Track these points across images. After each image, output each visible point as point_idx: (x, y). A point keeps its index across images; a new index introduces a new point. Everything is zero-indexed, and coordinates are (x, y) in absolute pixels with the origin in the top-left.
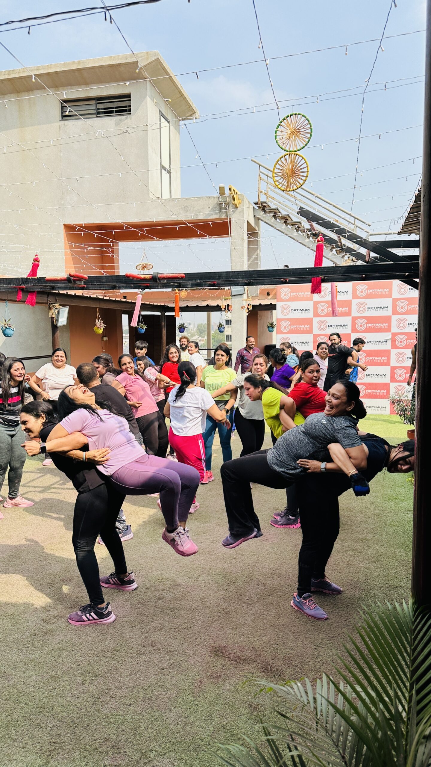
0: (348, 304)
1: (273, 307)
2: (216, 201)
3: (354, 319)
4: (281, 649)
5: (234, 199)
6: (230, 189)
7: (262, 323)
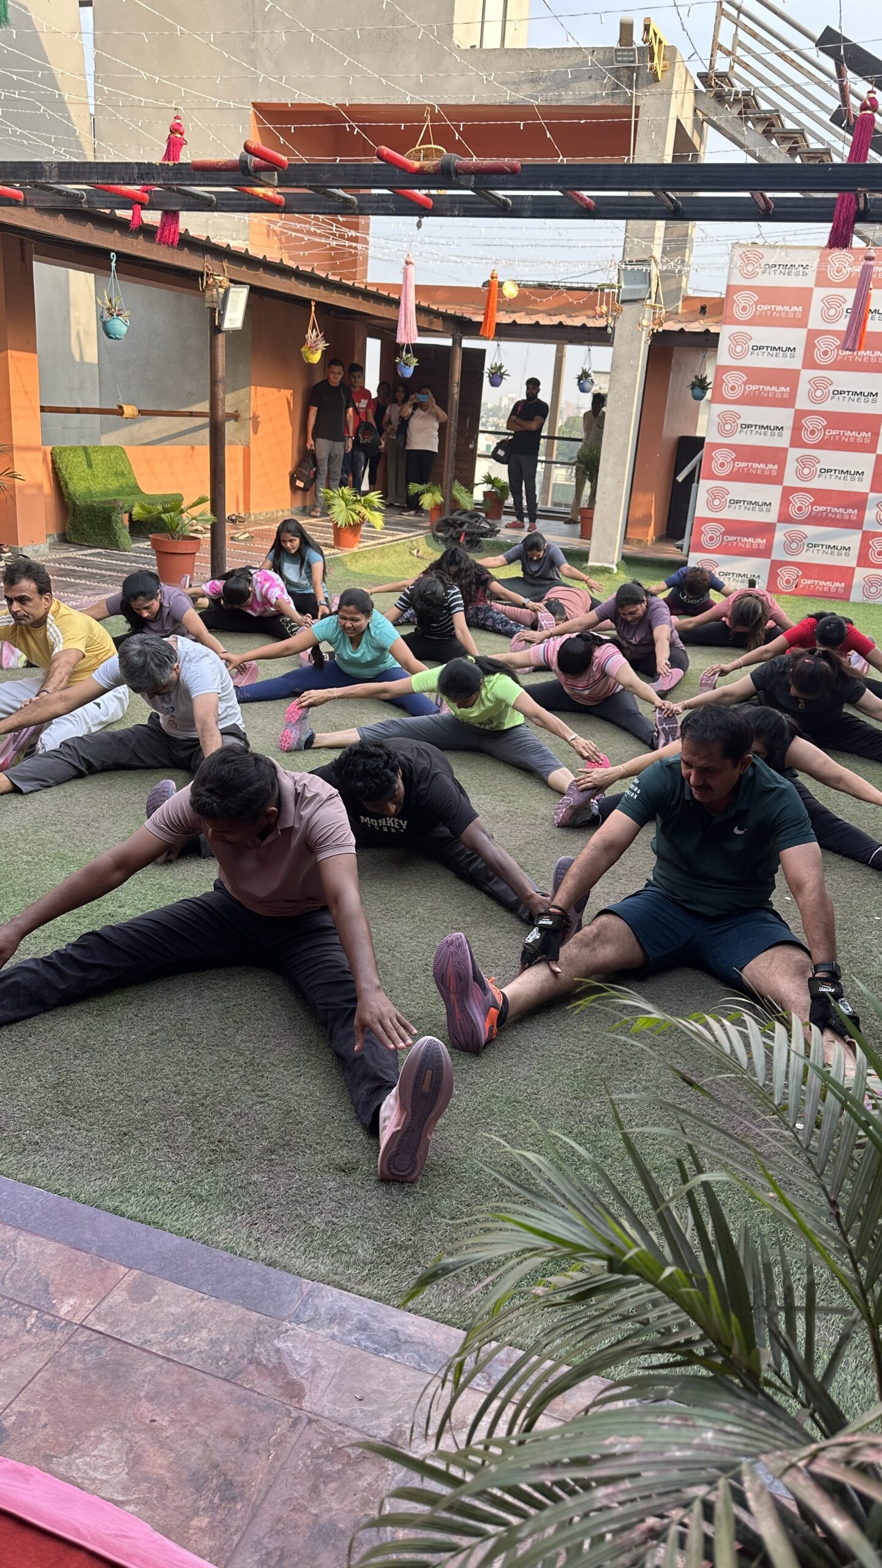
1: (709, 341)
5: (652, 60)
6: (647, 28)
7: (680, 383)
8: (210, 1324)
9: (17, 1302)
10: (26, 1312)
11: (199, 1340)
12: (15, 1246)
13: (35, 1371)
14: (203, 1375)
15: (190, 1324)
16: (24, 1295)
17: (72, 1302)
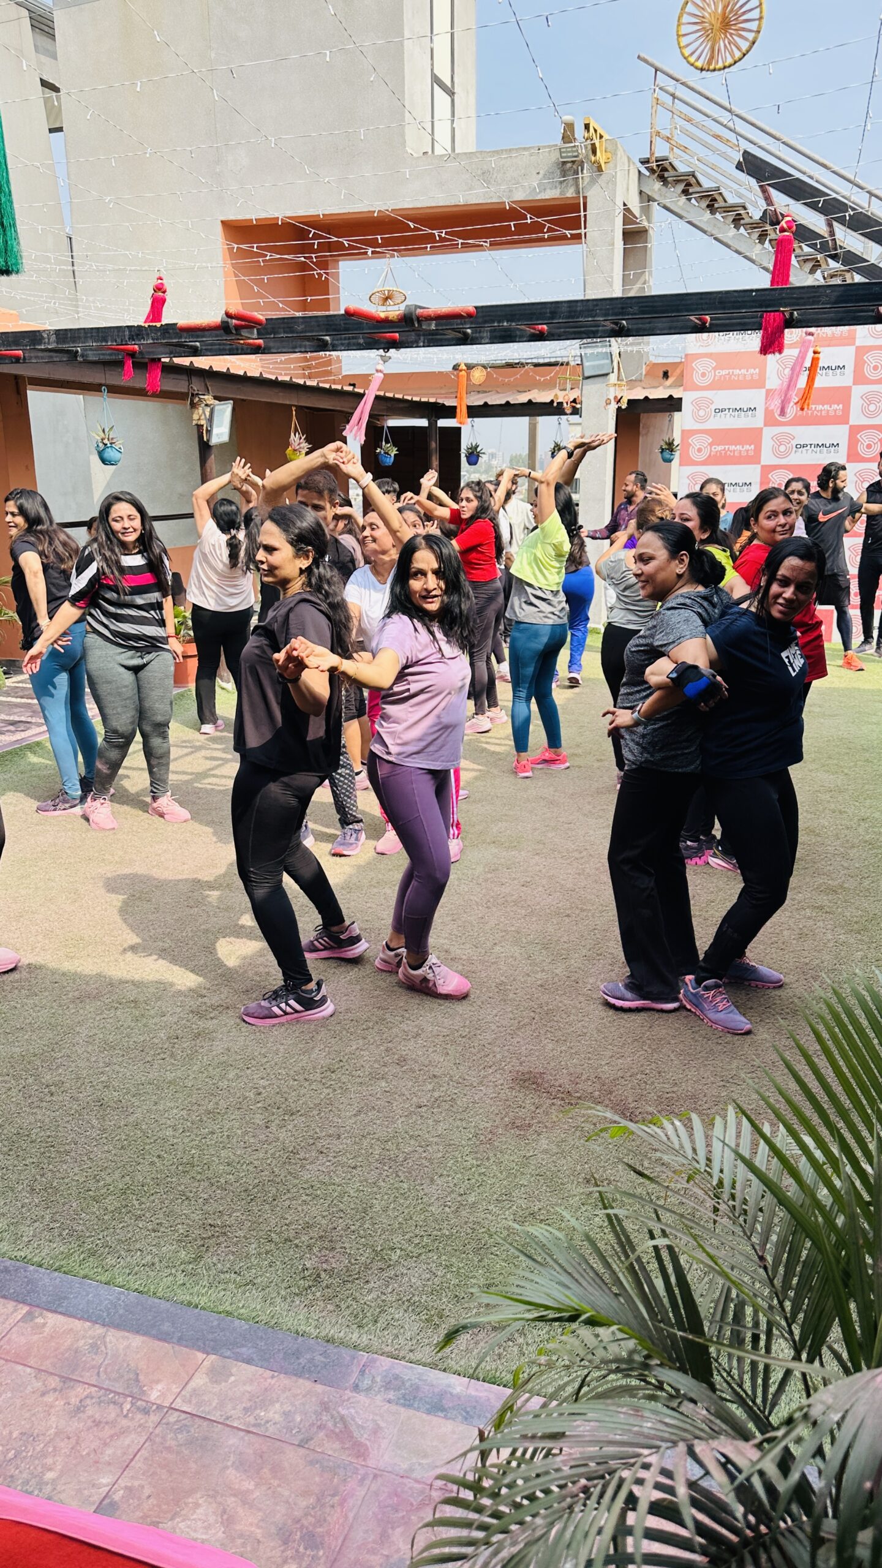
0: (842, 395)
2: (555, 156)
3: (855, 431)
4: (653, 1083)
7: (649, 444)
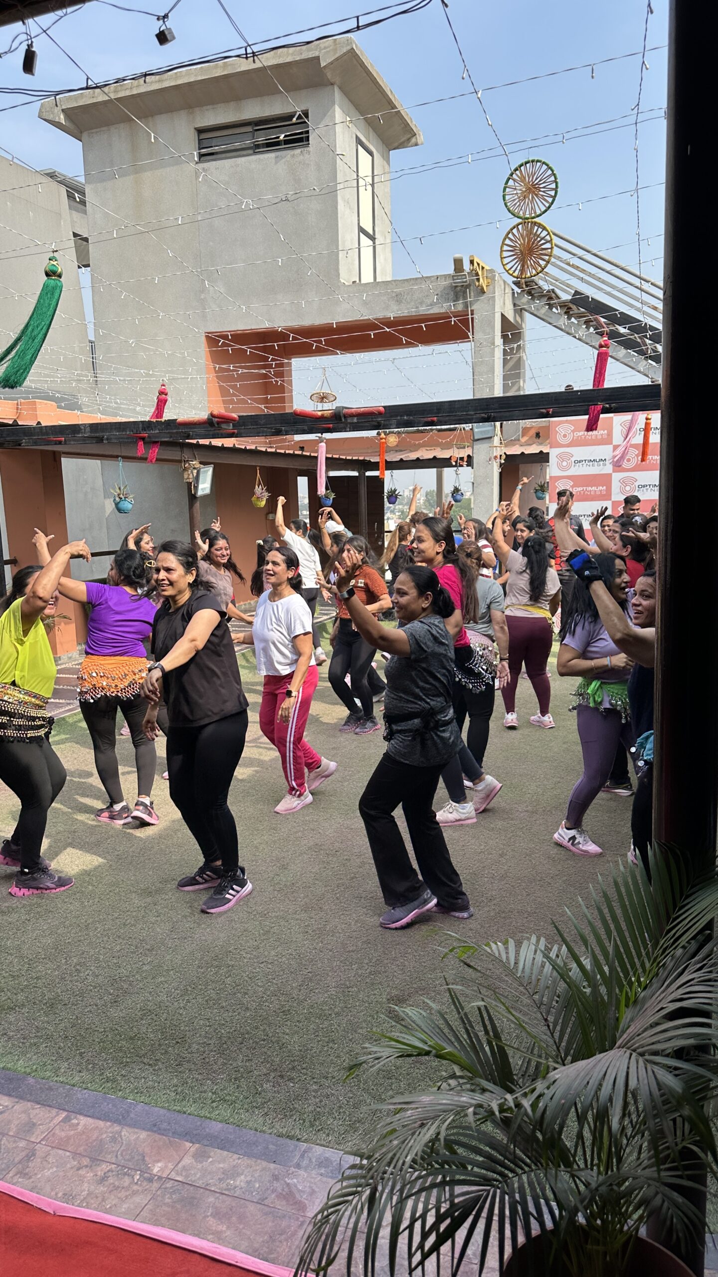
5: (478, 279)
8: (245, 1173)
9: (126, 1168)
10: (133, 1173)
11: (240, 1181)
12: (121, 1136)
13: (143, 1205)
14: (243, 1201)
15: (233, 1173)
16: (130, 1163)
17: (159, 1165)
